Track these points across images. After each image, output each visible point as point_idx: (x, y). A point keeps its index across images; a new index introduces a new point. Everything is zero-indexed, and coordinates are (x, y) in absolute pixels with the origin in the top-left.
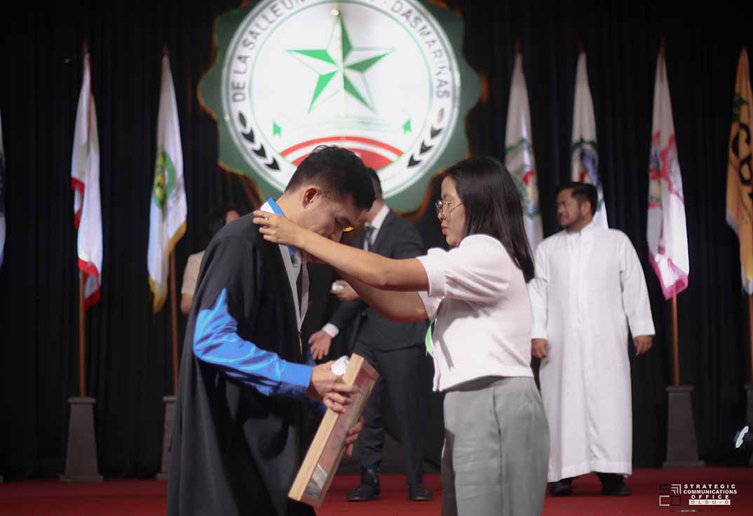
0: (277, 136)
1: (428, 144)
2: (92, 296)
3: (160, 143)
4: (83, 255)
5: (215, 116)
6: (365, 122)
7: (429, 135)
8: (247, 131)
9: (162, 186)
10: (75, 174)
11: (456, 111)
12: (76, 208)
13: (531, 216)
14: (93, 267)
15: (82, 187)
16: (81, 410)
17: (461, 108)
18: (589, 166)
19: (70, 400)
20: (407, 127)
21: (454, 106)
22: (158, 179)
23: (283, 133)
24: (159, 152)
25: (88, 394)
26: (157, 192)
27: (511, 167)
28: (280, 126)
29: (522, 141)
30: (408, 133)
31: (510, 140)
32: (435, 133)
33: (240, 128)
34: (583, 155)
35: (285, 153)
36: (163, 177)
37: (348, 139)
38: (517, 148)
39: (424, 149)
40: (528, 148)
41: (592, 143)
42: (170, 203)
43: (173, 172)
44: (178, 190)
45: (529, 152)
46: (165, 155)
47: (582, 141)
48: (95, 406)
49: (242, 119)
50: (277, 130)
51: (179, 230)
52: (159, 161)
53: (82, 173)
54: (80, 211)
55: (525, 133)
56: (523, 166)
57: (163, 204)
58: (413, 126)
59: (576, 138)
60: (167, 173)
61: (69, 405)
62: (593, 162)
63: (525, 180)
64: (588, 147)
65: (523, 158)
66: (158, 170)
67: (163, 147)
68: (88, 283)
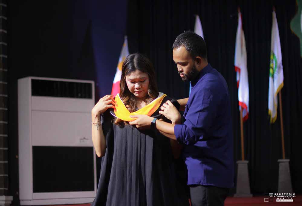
2: (245, 117)
3: (272, 49)
4: (240, 99)
9: (273, 69)
10: (237, 64)
12: (238, 79)
14: (245, 105)
15: (240, 70)
19: (238, 162)
22: (271, 65)
24: (272, 53)
25: (246, 159)
26: (271, 71)
36: (273, 64)
42: (276, 75)
44: (279, 69)
46: (274, 54)
48: (249, 164)
51: (280, 86)
52: (272, 57)
53: (239, 64)
54: (239, 81)
57: (273, 76)
60: (274, 62)
61: (237, 164)
66: (271, 61)
67: (273, 52)
68: (244, 112)
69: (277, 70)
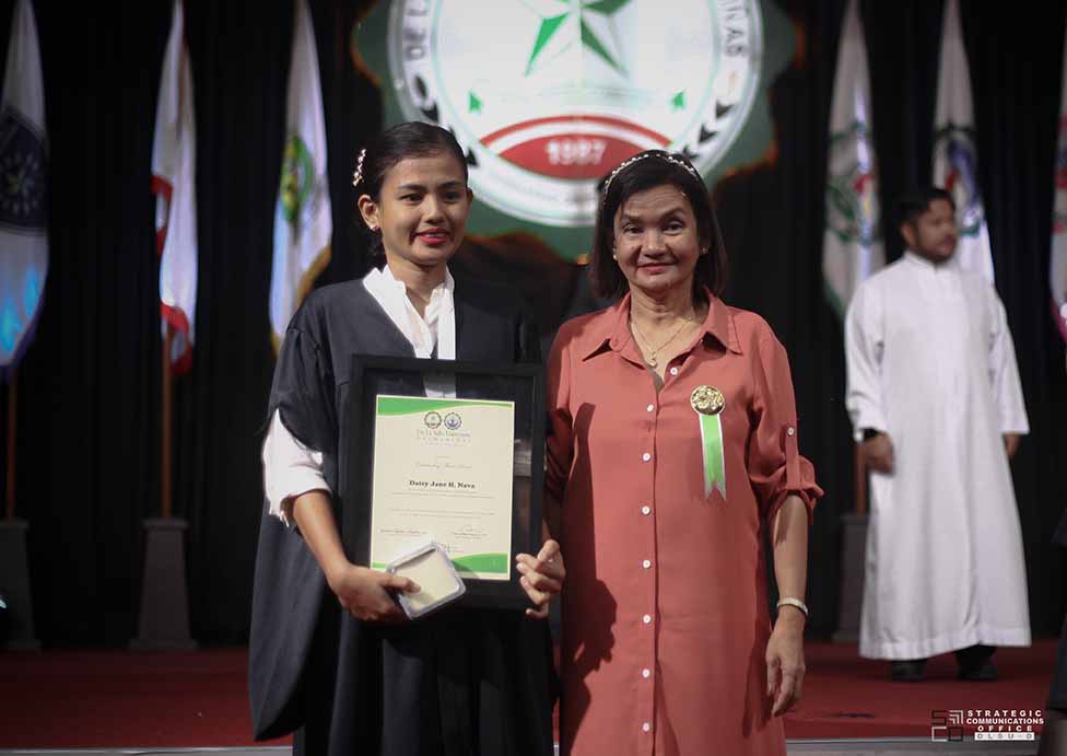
0: (474, 114)
1: (711, 127)
2: (181, 360)
3: (290, 123)
4: (167, 298)
5: (378, 80)
6: (614, 94)
7: (712, 113)
8: (428, 104)
9: (293, 189)
10: (158, 169)
11: (756, 78)
12: (160, 222)
13: (866, 244)
14: (182, 316)
15: (168, 191)
16: (165, 538)
17: (764, 73)
18: (962, 165)
19: (148, 523)
20: (678, 101)
21: (752, 69)
22: (286, 179)
23: (484, 109)
24: (290, 137)
25: (175, 512)
26: (285, 199)
27: (838, 166)
28: (479, 96)
29: (855, 125)
30: (680, 109)
31: (838, 124)
32: (721, 111)
33: (417, 100)
34: (952, 149)
35: (486, 141)
36: (295, 175)
37: (587, 118)
38: (847, 138)
39: (705, 136)
40: (867, 136)
41: (966, 130)
42: (306, 216)
43: (310, 168)
44: (318, 196)
45: (868, 143)
46: (298, 142)
47: (951, 127)
48: (187, 533)
49: (421, 87)
50: (475, 104)
51: (319, 258)
52: (290, 151)
53: (169, 169)
54: (165, 228)
55: (861, 113)
56: (856, 165)
57: (295, 218)
58: (687, 99)
59: (941, 120)
60: (301, 171)
61: (145, 532)
62: (968, 158)
63: (859, 187)
64: (960, 137)
65: (855, 154)
66: (287, 165)
67: (296, 129)
68: (175, 342)
69: (309, 199)
